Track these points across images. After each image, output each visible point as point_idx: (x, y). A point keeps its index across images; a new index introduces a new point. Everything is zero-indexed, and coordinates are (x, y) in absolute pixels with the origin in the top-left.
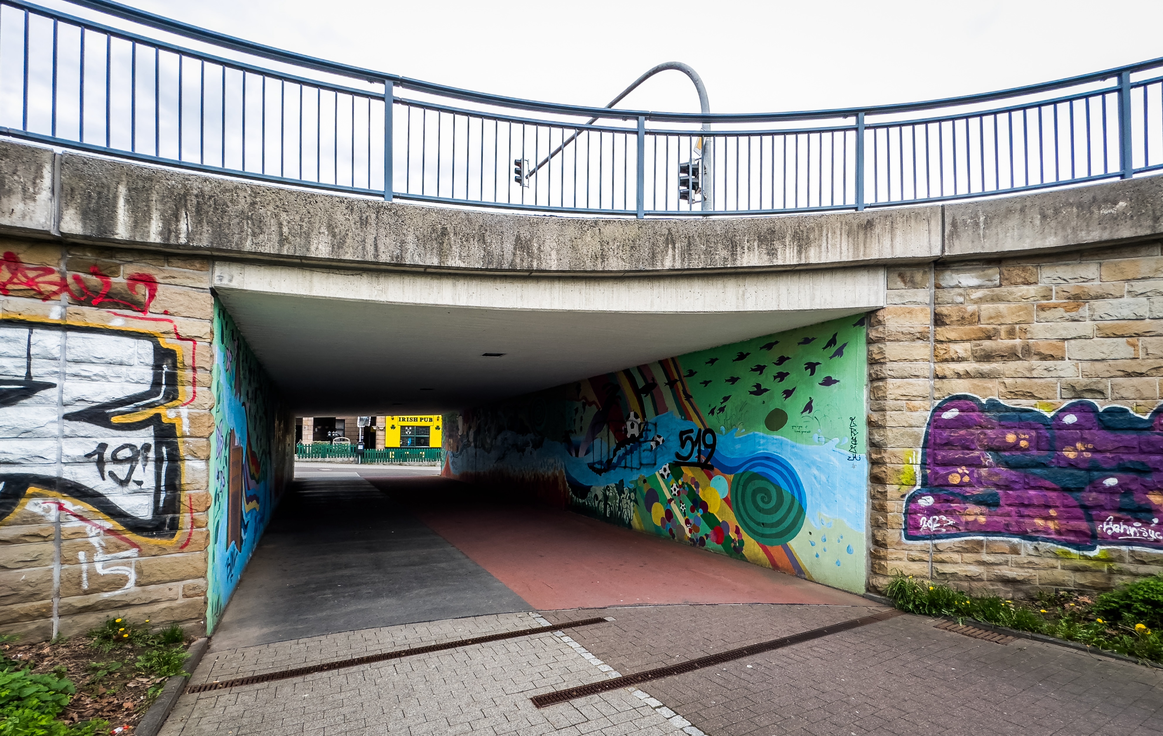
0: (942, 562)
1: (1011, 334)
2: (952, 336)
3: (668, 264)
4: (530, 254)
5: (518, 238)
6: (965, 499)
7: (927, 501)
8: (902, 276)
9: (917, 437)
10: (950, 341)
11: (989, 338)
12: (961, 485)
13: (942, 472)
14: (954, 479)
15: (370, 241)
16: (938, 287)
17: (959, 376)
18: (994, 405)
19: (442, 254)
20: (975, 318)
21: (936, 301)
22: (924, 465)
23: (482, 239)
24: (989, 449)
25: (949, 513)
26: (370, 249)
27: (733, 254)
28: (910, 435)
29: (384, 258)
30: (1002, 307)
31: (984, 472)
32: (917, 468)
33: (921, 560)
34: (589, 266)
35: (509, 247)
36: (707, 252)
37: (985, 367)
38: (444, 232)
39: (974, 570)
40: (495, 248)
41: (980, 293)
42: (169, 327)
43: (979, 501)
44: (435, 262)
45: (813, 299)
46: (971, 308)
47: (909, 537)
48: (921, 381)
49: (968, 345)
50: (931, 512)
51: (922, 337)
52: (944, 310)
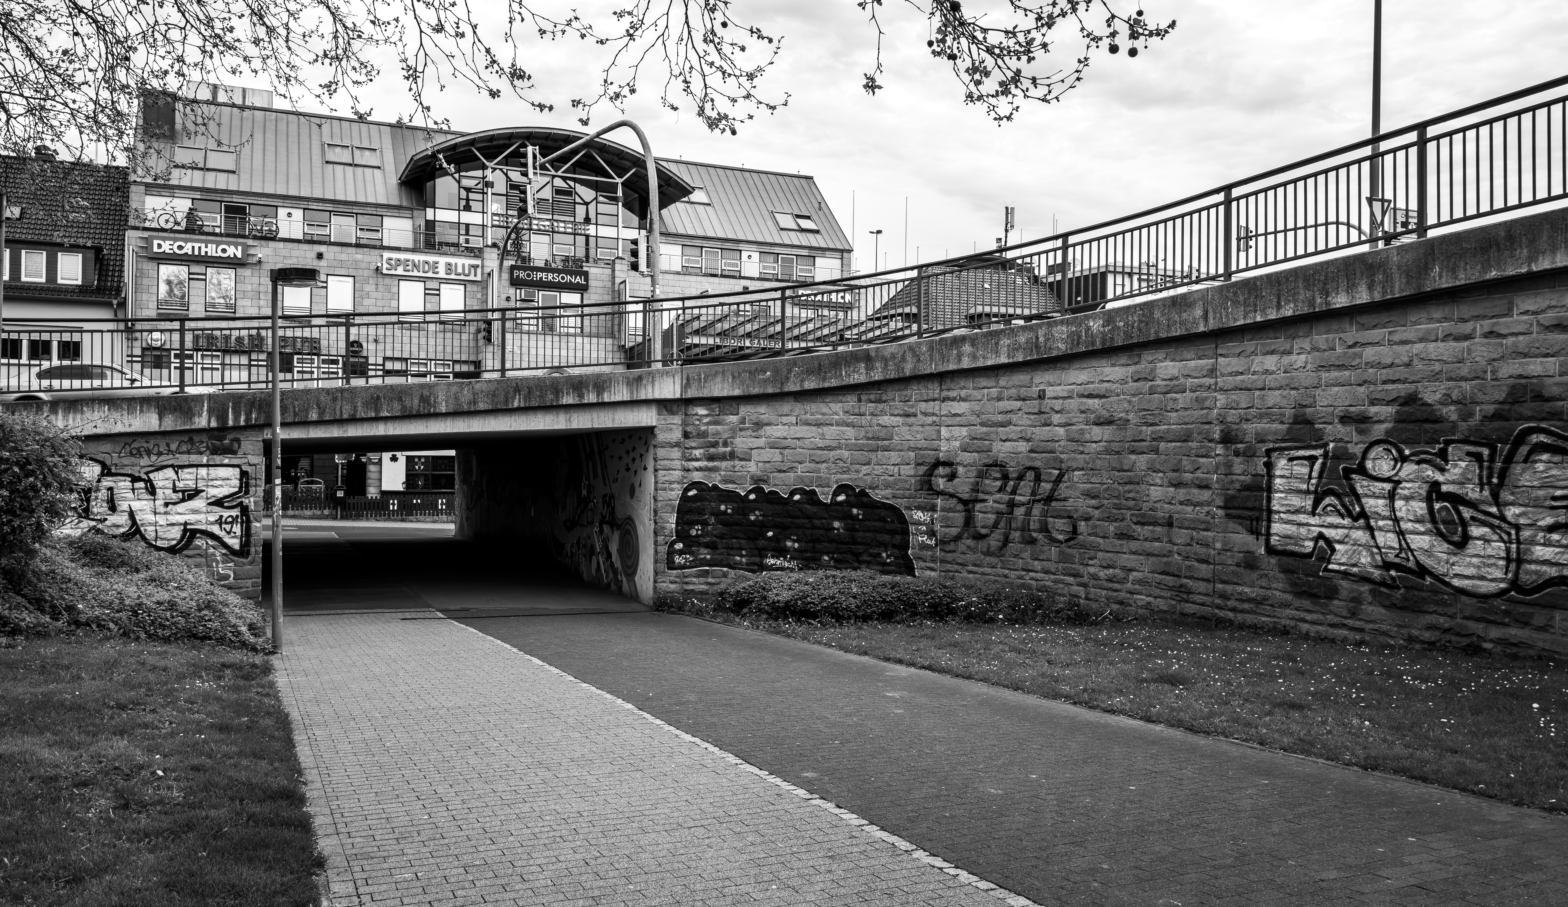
0: (687, 583)
1: (725, 444)
2: (693, 444)
3: (516, 404)
4: (429, 404)
5: (422, 396)
6: (699, 545)
7: (679, 546)
8: (665, 407)
9: (674, 507)
10: (693, 448)
11: (713, 447)
12: (697, 536)
13: (687, 528)
14: (693, 533)
15: (338, 408)
16: (686, 415)
17: (697, 470)
18: (715, 487)
19: (377, 410)
20: (704, 435)
21: (684, 424)
22: (677, 523)
23: (400, 399)
24: (712, 514)
25: (691, 553)
26: (338, 412)
27: (557, 397)
28: (670, 505)
29: (345, 416)
30: (719, 427)
31: (710, 528)
32: (674, 526)
33: (675, 582)
34: (466, 408)
35: (416, 402)
36: (541, 397)
37: (711, 464)
38: (378, 398)
39: (704, 587)
40: (408, 403)
41: (706, 420)
42: (246, 460)
43: (707, 546)
44: (373, 415)
45: (613, 420)
46: (703, 428)
47: (669, 569)
48: (677, 472)
49: (702, 451)
50: (681, 552)
51: (677, 445)
52: (689, 429)
